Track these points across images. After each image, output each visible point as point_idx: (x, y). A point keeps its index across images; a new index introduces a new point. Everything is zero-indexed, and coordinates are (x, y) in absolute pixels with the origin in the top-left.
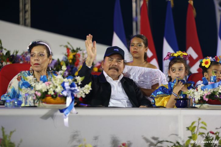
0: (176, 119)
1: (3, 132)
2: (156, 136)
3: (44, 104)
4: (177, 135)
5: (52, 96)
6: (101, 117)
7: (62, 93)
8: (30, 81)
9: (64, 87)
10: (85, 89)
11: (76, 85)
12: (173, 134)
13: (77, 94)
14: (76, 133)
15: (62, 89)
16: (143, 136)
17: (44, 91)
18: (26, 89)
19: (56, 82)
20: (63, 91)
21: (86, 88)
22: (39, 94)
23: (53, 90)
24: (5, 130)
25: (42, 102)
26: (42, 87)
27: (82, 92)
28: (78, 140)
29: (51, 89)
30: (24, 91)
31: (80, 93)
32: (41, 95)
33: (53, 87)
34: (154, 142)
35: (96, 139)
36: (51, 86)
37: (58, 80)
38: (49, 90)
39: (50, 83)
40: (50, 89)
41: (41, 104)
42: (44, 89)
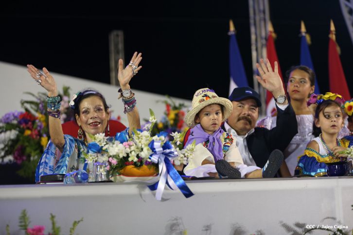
0: (331, 193)
1: (53, 224)
2: (301, 222)
3: (122, 176)
4: (334, 219)
5: (135, 164)
6: (214, 195)
7: (150, 159)
8: (100, 141)
9: (153, 149)
10: (186, 152)
11: (173, 146)
12: (328, 218)
13: (174, 159)
14: (175, 222)
15: (151, 152)
16: (281, 222)
17: (121, 156)
18: (95, 154)
19: (140, 142)
20: (151, 156)
21: (188, 150)
22: (114, 162)
23: (136, 155)
24: (55, 220)
25: (120, 174)
26: (119, 150)
27: (182, 156)
28: (178, 231)
29: (133, 153)
30: (91, 158)
31: (179, 158)
32: (118, 164)
33: (136, 150)
34: (299, 230)
35: (207, 230)
36: (133, 148)
37: (144, 138)
38: (130, 155)
39: (132, 143)
40: (131, 152)
41: (118, 177)
42: (122, 153)
